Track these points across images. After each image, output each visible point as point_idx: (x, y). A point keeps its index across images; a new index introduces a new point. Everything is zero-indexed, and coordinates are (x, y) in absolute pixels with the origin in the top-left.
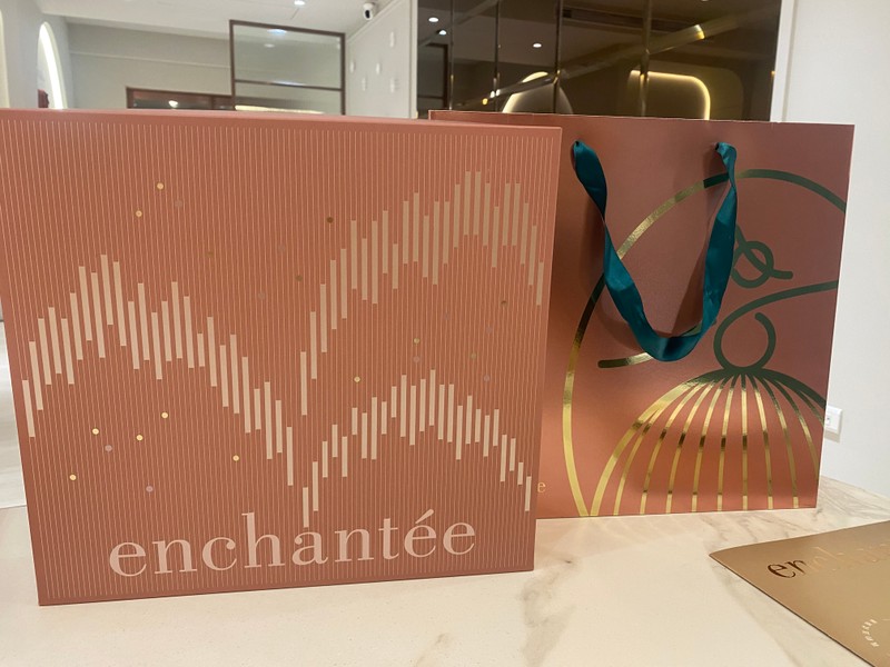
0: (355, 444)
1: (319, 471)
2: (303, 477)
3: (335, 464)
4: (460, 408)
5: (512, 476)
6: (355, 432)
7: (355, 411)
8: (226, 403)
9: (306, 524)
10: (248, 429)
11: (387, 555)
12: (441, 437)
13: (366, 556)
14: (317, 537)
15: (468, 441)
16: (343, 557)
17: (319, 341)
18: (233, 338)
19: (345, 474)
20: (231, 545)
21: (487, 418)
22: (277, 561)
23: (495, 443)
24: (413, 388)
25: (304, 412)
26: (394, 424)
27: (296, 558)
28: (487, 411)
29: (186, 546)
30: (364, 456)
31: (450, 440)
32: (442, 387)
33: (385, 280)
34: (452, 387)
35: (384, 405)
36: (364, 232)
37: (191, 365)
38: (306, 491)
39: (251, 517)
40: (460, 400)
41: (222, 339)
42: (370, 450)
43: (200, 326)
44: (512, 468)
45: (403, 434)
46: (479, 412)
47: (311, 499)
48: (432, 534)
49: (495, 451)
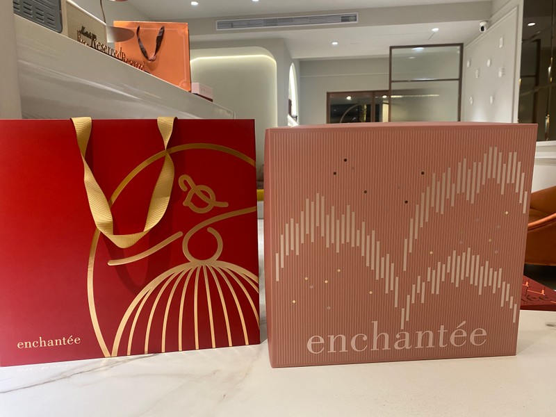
0: (428, 285)
1: (410, 300)
2: (402, 303)
3: (418, 296)
4: (482, 268)
5: (507, 303)
6: (429, 280)
7: (429, 269)
8: (368, 265)
9: (402, 328)
10: (377, 278)
11: (441, 345)
12: (471, 283)
13: (430, 345)
14: (407, 335)
15: (485, 285)
16: (419, 346)
17: (414, 233)
18: (373, 232)
19: (423, 301)
20: (365, 338)
21: (496, 273)
22: (386, 347)
23: (499, 286)
24: (459, 257)
25: (405, 269)
26: (448, 276)
27: (396, 346)
28: (496, 269)
29: (344, 338)
30: (433, 292)
31: (476, 284)
32: (473, 257)
33: (448, 202)
34: (478, 257)
35: (444, 266)
36: (439, 178)
37: (353, 245)
38: (403, 310)
39: (376, 323)
40: (482, 264)
41: (368, 232)
42: (436, 289)
43: (358, 227)
44: (507, 299)
45: (453, 281)
46: (491, 269)
47: (405, 315)
48: (465, 334)
49: (499, 290)
